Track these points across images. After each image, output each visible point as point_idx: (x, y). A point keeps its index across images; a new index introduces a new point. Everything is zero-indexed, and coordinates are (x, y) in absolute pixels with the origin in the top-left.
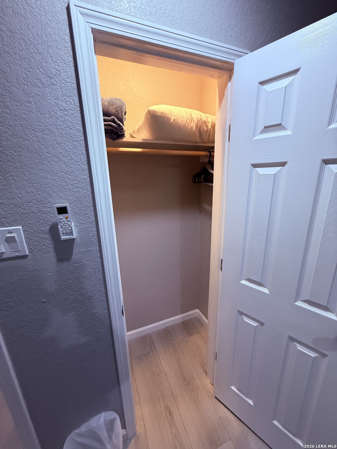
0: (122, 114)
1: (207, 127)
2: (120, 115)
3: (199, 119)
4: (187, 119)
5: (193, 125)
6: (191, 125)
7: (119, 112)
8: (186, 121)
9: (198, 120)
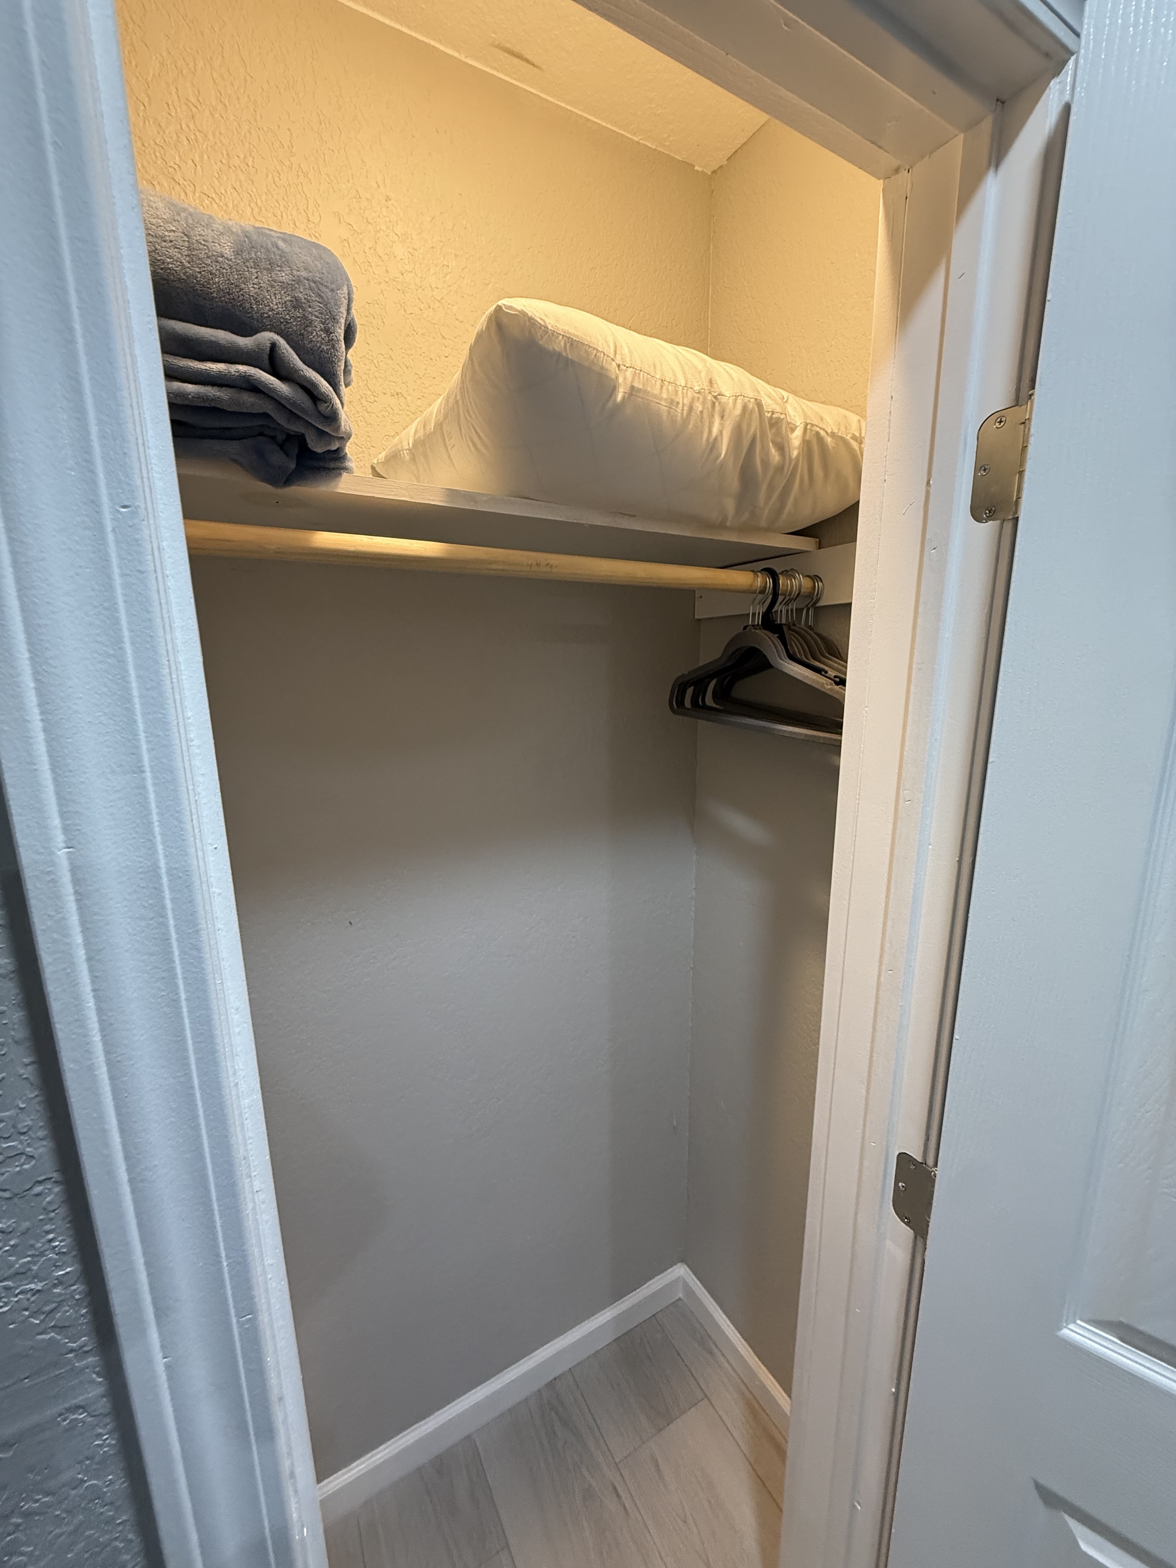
0: (328, 331)
1: (781, 448)
2: (317, 335)
3: (751, 406)
4: (693, 399)
5: (721, 432)
6: (710, 432)
7: (314, 312)
8: (691, 408)
9: (745, 407)
